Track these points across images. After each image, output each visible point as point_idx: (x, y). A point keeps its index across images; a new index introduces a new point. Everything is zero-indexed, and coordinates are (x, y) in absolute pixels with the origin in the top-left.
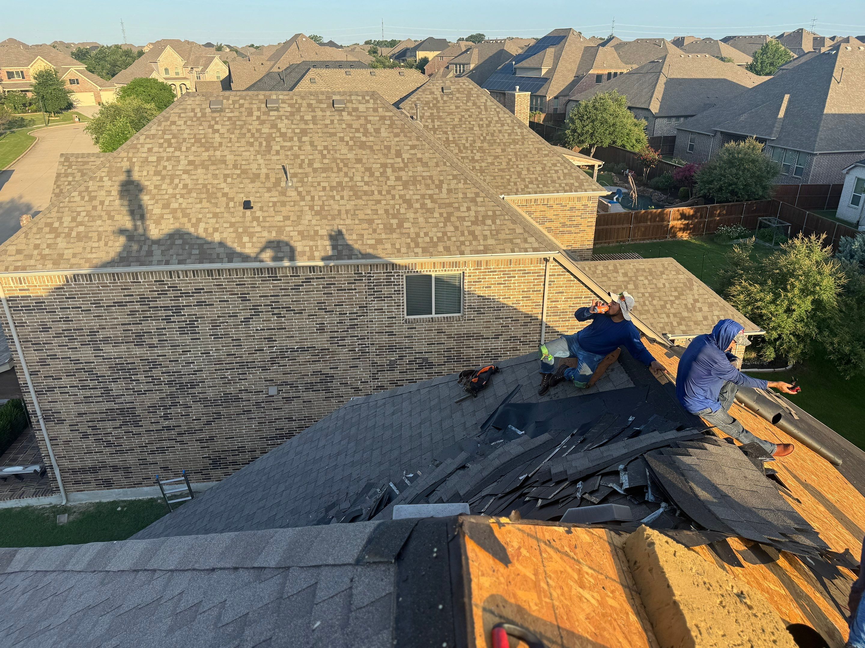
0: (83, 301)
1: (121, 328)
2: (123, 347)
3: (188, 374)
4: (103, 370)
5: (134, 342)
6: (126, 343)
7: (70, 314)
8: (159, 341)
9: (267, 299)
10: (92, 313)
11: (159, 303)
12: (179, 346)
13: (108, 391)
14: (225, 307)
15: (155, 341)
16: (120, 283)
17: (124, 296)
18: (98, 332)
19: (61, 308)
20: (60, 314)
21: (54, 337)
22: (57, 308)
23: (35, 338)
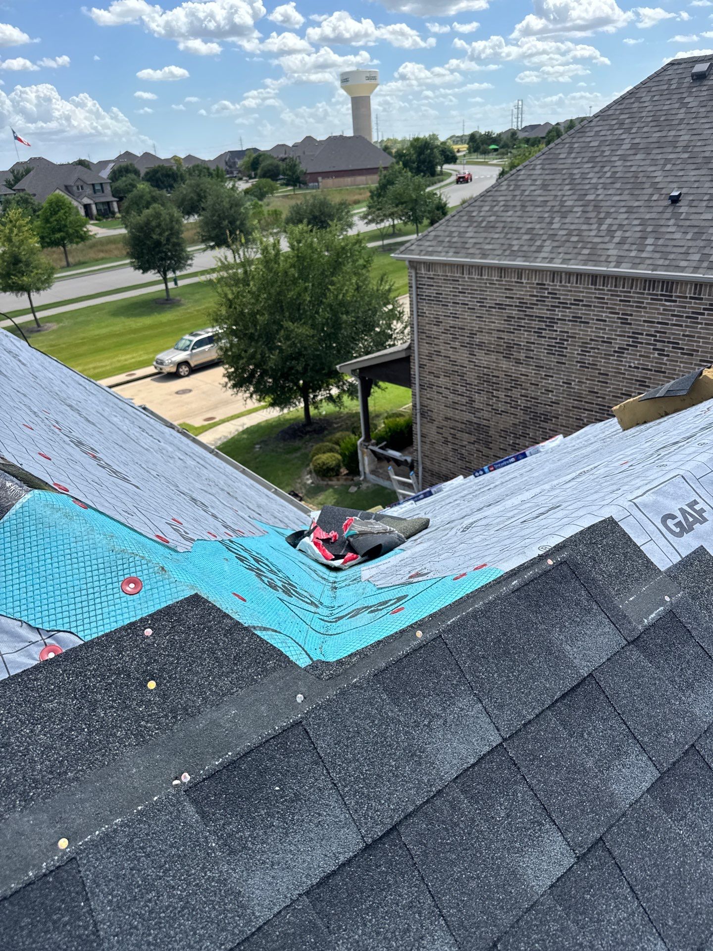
0: (471, 297)
1: (495, 334)
2: (493, 357)
3: (545, 405)
4: (471, 377)
5: (503, 353)
6: (497, 352)
7: (458, 310)
8: (526, 357)
9: (652, 327)
10: (475, 313)
11: (536, 311)
12: (543, 367)
13: (472, 401)
14: (600, 329)
15: (522, 356)
16: (506, 281)
17: (507, 297)
18: (476, 334)
19: (453, 303)
20: (451, 309)
21: (442, 333)
22: (450, 302)
23: (429, 330)
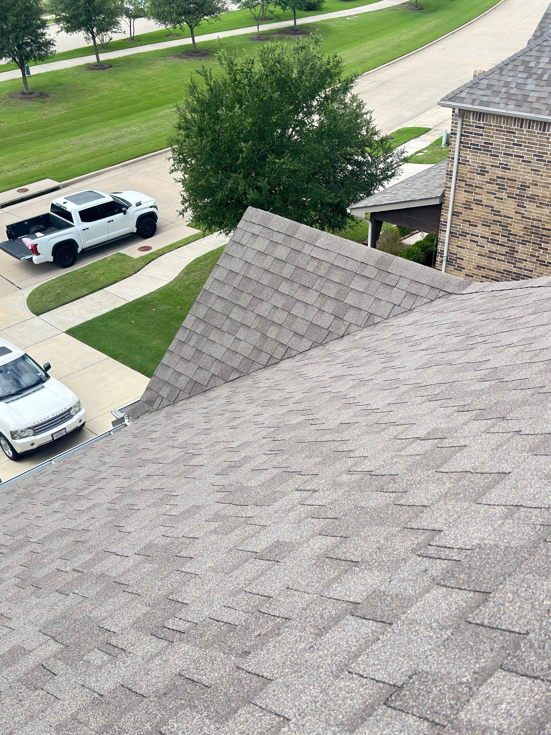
0: (528, 150)
2: (546, 210)
4: (517, 228)
7: (510, 162)
10: (530, 166)
13: (513, 251)
18: (529, 187)
19: (504, 154)
20: (502, 159)
21: (486, 182)
22: (501, 153)
23: (470, 179)
